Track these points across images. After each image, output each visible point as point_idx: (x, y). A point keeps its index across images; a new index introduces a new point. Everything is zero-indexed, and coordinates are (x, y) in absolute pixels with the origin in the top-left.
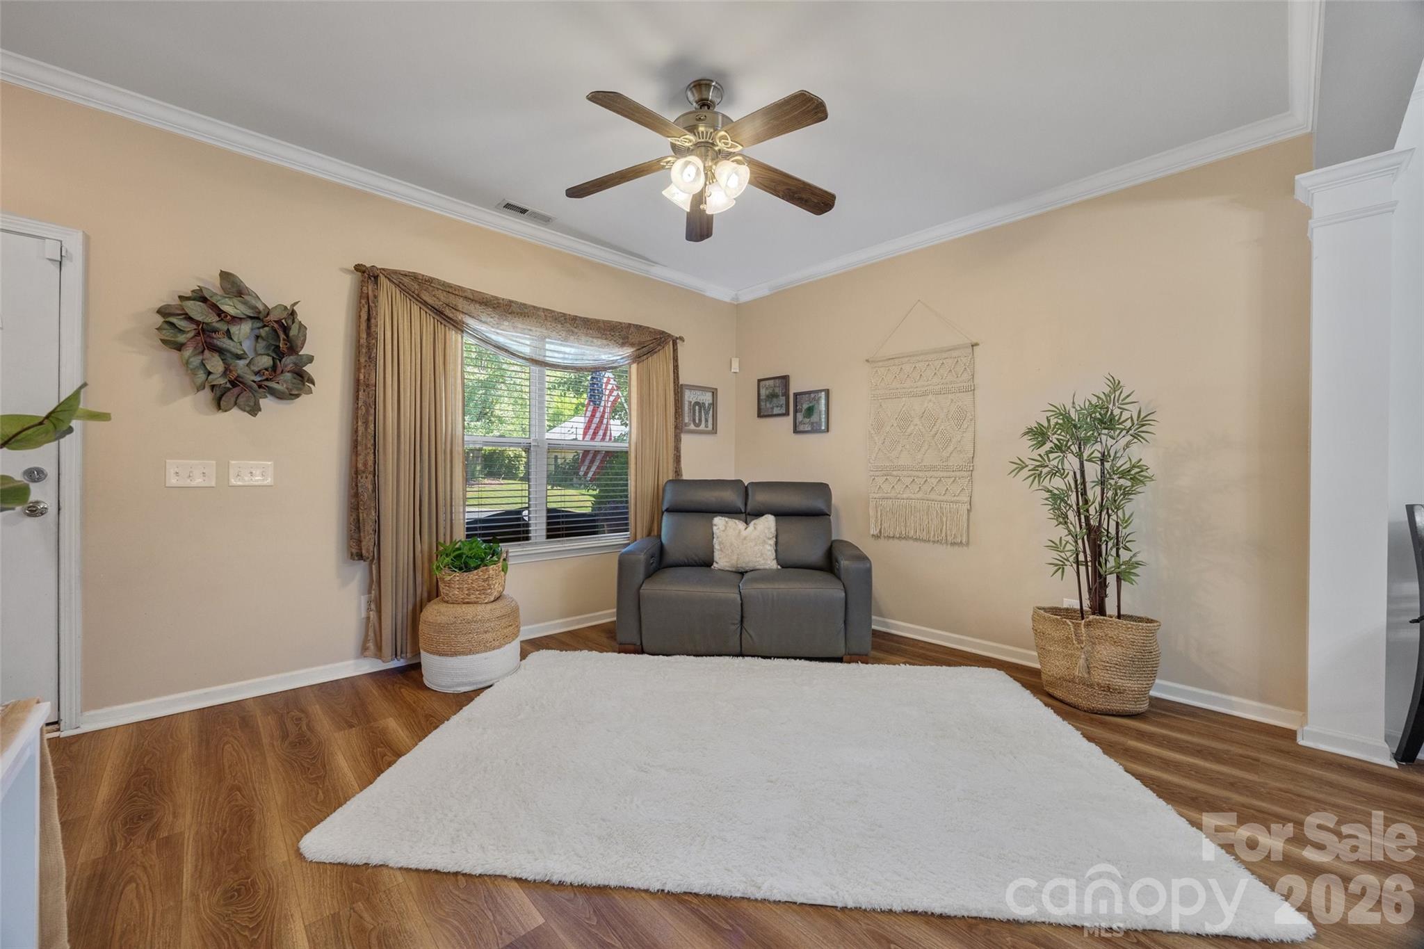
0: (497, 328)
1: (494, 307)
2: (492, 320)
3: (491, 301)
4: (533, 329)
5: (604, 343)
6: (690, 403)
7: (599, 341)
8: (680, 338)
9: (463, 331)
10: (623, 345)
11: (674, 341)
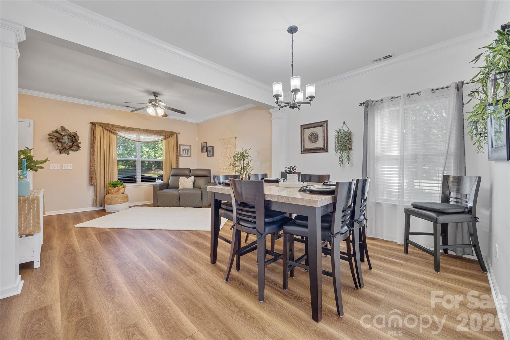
0: (125, 134)
1: (124, 129)
2: (124, 132)
5: (155, 135)
6: (182, 149)
7: (154, 135)
8: (178, 133)
9: (116, 135)
10: (161, 136)
11: (177, 134)
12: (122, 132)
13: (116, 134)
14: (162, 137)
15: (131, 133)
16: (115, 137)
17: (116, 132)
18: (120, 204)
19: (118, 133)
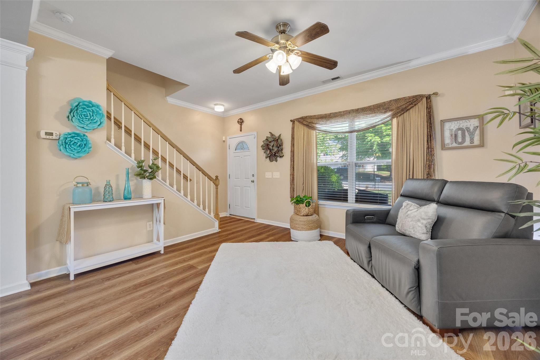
0: (326, 125)
1: (325, 118)
2: (323, 123)
3: (323, 116)
4: (339, 120)
5: (374, 115)
6: (451, 130)
7: (371, 115)
8: (434, 94)
9: (316, 130)
10: (385, 112)
11: (428, 98)
12: (321, 123)
13: (314, 128)
14: (389, 114)
15: (333, 121)
16: (314, 133)
17: (315, 125)
18: (298, 230)
19: (318, 126)
